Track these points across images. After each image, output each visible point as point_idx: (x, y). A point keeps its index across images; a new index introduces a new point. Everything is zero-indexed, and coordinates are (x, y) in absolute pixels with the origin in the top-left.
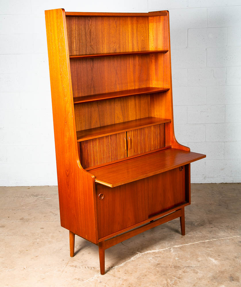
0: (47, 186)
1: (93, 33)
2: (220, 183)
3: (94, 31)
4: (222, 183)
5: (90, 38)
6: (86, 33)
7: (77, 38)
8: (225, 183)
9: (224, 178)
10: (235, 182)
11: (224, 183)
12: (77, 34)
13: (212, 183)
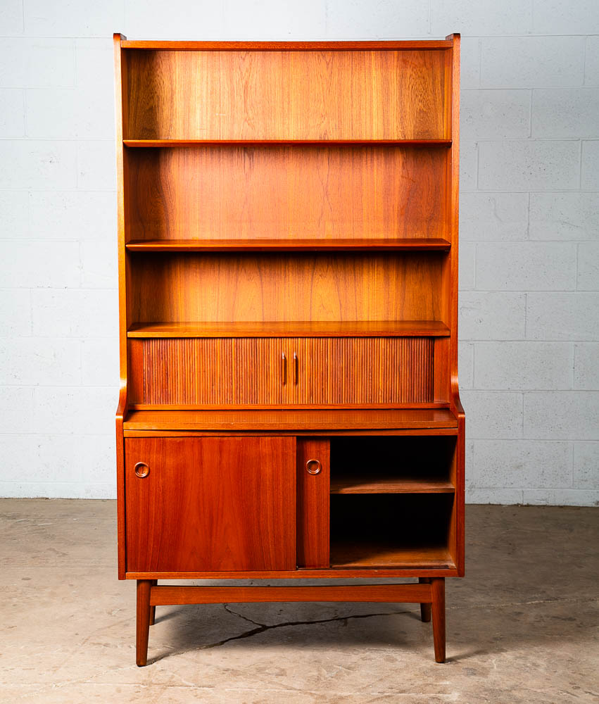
0: (43, 498)
1: (253, 90)
2: (512, 506)
3: (258, 85)
4: (518, 505)
5: (245, 102)
6: (232, 90)
7: (204, 101)
8: (525, 506)
9: (523, 492)
10: (551, 503)
11: (522, 506)
12: (205, 90)
13: (492, 503)
